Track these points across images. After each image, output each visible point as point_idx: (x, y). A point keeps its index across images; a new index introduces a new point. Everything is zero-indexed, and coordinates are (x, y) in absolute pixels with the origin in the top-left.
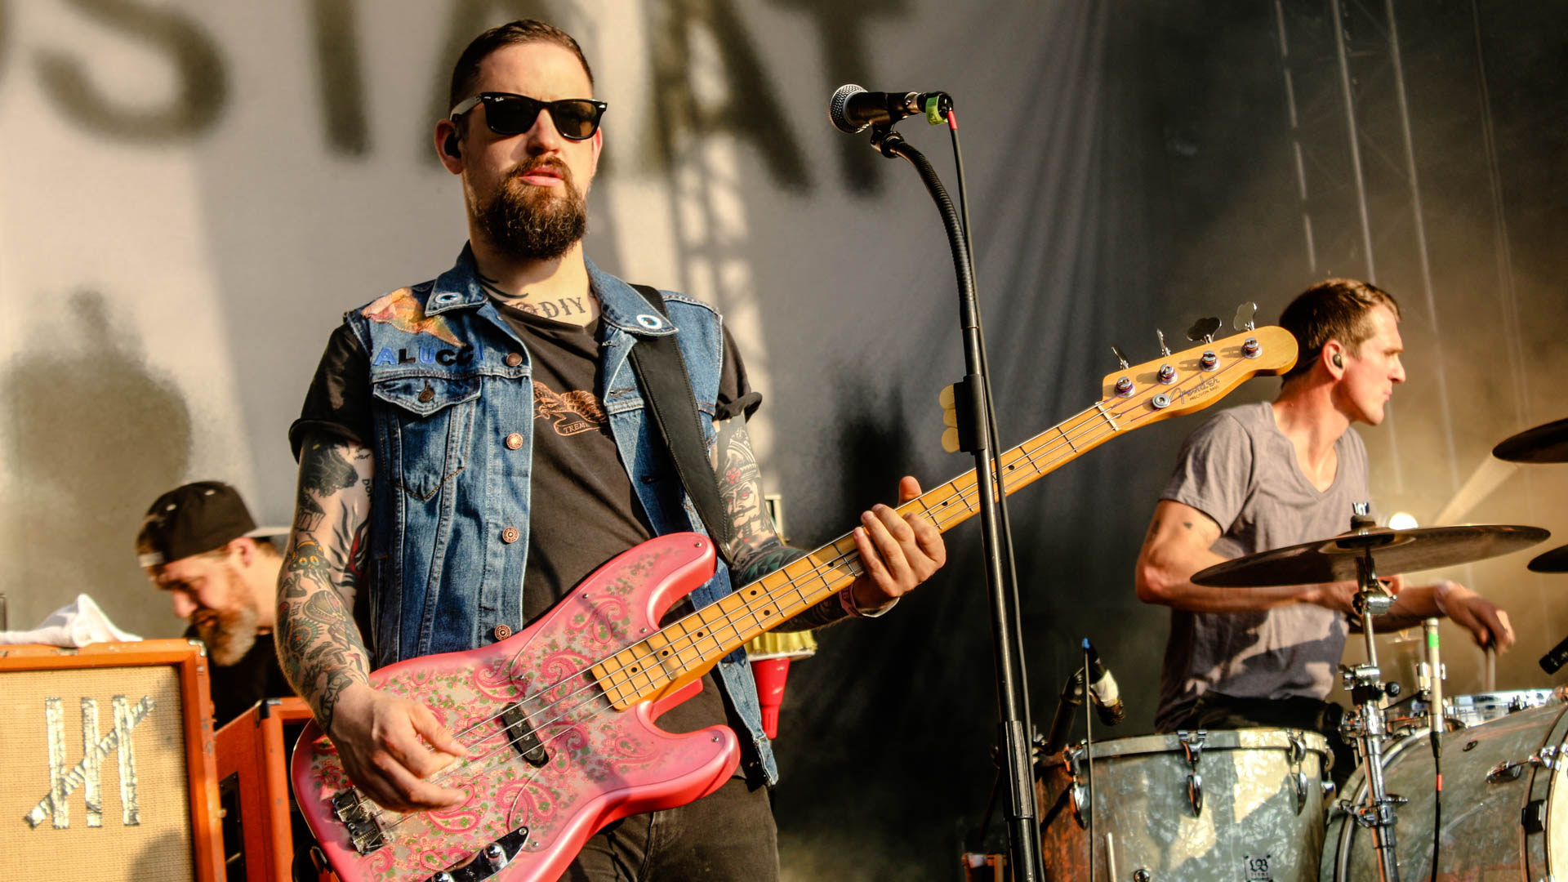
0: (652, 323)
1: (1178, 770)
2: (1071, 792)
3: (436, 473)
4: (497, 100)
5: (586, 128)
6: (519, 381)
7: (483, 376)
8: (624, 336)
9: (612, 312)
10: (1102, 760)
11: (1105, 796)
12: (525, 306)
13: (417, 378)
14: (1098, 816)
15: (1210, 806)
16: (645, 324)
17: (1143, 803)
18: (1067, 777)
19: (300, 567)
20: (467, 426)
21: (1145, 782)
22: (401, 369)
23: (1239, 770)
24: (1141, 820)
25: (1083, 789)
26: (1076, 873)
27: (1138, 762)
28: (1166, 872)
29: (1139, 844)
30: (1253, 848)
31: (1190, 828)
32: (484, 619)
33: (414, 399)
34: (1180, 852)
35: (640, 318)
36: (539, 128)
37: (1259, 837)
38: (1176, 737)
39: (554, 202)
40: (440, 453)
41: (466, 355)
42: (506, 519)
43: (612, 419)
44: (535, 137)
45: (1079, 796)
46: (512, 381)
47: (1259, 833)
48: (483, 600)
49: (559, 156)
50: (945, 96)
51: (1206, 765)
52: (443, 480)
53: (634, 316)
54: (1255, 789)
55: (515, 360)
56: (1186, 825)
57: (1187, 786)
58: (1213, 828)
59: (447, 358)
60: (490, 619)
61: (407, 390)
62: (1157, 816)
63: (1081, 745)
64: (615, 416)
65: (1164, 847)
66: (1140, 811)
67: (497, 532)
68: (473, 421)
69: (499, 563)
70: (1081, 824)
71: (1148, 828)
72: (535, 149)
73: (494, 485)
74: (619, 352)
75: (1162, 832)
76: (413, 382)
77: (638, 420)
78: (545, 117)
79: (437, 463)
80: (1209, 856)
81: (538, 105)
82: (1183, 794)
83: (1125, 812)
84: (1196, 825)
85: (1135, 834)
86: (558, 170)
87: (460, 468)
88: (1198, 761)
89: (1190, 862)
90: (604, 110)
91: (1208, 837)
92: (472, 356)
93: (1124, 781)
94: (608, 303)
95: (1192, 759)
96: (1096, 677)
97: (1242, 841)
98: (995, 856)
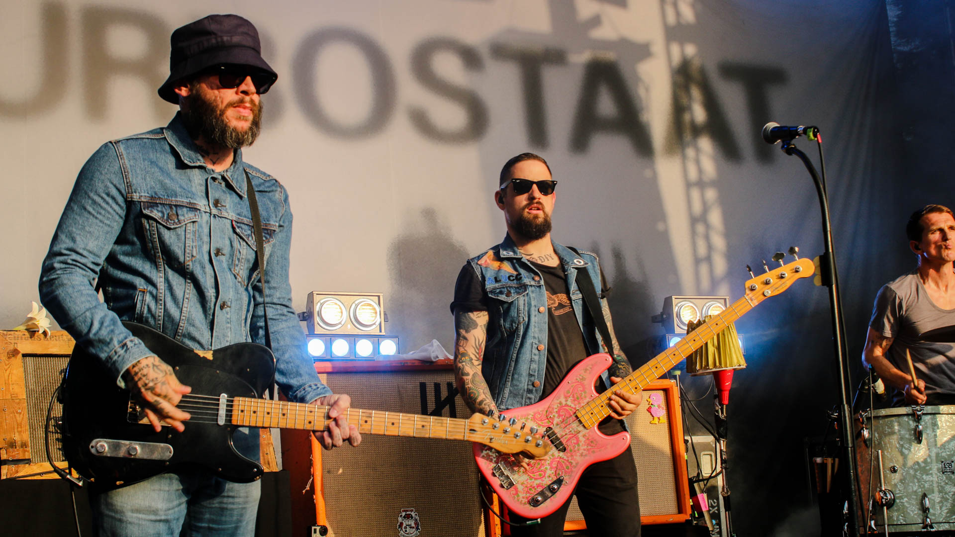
0: (580, 263)
1: (911, 422)
2: (862, 431)
3: (515, 323)
4: (517, 181)
5: (550, 191)
6: (540, 287)
7: (528, 285)
8: (573, 270)
9: (566, 260)
10: (877, 418)
11: (878, 433)
12: (533, 258)
13: (504, 288)
14: (874, 442)
15: (926, 439)
16: (578, 263)
17: (895, 437)
18: (860, 425)
19: (463, 362)
20: (524, 304)
21: (896, 428)
22: (497, 285)
23: (939, 423)
24: (894, 444)
25: (868, 430)
26: (864, 467)
27: (893, 419)
28: (905, 467)
29: (893, 455)
30: (945, 458)
31: (916, 449)
32: (530, 378)
33: (504, 296)
34: (911, 459)
35: (575, 261)
36: (533, 191)
37: (948, 453)
38: (911, 408)
39: (540, 220)
40: (516, 315)
41: (519, 277)
42: (539, 341)
43: (573, 301)
44: (532, 194)
45: (866, 433)
46: (538, 286)
47: (948, 452)
48: (531, 371)
49: (540, 201)
50: (815, 128)
51: (924, 421)
52: (518, 325)
53: (573, 260)
54: (947, 432)
55: (537, 278)
56: (915, 447)
57: (915, 430)
58: (927, 449)
59: (512, 278)
60: (532, 379)
61: (501, 293)
62: (901, 443)
63: (867, 411)
64: (574, 300)
65: (905, 457)
66: (894, 440)
67: (536, 346)
68: (526, 303)
69: (536, 358)
70: (866, 445)
71: (897, 448)
72: (531, 199)
73: (535, 327)
74: (572, 276)
75: (904, 450)
76: (503, 290)
77: (580, 302)
78: (535, 187)
79: (515, 319)
80: (925, 461)
81: (532, 183)
82: (913, 433)
83: (886, 440)
84: (919, 447)
85: (891, 450)
86: (540, 206)
87: (524, 320)
88: (921, 419)
89: (916, 463)
90: (556, 184)
91: (925, 452)
92: (521, 278)
93: (886, 427)
94: (564, 257)
95: (918, 418)
96: (875, 381)
97: (940, 455)
98: (828, 459)
